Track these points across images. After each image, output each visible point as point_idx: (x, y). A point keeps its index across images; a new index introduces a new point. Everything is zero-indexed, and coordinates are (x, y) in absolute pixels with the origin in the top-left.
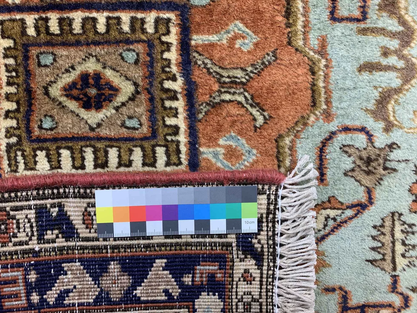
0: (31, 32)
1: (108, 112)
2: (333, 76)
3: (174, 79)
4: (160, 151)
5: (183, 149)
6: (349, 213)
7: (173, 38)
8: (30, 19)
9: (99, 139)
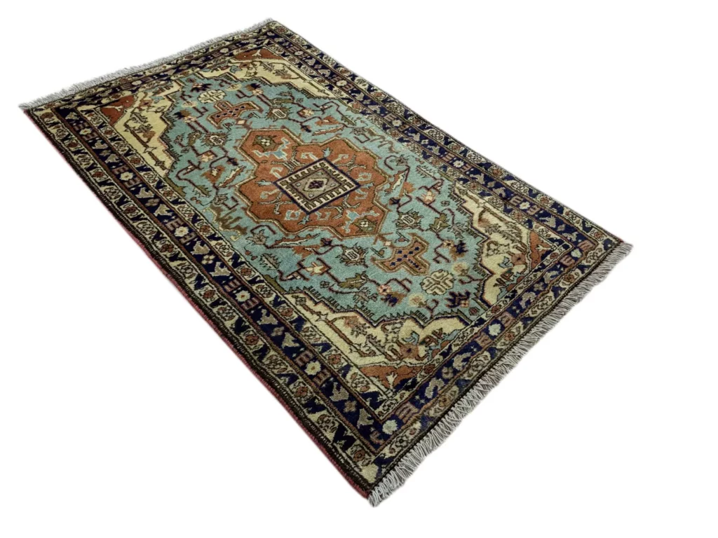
0: (289, 181)
1: (324, 187)
2: (374, 151)
3: (335, 172)
4: (346, 186)
5: (351, 183)
6: (407, 172)
7: (327, 165)
8: (287, 179)
9: (327, 192)
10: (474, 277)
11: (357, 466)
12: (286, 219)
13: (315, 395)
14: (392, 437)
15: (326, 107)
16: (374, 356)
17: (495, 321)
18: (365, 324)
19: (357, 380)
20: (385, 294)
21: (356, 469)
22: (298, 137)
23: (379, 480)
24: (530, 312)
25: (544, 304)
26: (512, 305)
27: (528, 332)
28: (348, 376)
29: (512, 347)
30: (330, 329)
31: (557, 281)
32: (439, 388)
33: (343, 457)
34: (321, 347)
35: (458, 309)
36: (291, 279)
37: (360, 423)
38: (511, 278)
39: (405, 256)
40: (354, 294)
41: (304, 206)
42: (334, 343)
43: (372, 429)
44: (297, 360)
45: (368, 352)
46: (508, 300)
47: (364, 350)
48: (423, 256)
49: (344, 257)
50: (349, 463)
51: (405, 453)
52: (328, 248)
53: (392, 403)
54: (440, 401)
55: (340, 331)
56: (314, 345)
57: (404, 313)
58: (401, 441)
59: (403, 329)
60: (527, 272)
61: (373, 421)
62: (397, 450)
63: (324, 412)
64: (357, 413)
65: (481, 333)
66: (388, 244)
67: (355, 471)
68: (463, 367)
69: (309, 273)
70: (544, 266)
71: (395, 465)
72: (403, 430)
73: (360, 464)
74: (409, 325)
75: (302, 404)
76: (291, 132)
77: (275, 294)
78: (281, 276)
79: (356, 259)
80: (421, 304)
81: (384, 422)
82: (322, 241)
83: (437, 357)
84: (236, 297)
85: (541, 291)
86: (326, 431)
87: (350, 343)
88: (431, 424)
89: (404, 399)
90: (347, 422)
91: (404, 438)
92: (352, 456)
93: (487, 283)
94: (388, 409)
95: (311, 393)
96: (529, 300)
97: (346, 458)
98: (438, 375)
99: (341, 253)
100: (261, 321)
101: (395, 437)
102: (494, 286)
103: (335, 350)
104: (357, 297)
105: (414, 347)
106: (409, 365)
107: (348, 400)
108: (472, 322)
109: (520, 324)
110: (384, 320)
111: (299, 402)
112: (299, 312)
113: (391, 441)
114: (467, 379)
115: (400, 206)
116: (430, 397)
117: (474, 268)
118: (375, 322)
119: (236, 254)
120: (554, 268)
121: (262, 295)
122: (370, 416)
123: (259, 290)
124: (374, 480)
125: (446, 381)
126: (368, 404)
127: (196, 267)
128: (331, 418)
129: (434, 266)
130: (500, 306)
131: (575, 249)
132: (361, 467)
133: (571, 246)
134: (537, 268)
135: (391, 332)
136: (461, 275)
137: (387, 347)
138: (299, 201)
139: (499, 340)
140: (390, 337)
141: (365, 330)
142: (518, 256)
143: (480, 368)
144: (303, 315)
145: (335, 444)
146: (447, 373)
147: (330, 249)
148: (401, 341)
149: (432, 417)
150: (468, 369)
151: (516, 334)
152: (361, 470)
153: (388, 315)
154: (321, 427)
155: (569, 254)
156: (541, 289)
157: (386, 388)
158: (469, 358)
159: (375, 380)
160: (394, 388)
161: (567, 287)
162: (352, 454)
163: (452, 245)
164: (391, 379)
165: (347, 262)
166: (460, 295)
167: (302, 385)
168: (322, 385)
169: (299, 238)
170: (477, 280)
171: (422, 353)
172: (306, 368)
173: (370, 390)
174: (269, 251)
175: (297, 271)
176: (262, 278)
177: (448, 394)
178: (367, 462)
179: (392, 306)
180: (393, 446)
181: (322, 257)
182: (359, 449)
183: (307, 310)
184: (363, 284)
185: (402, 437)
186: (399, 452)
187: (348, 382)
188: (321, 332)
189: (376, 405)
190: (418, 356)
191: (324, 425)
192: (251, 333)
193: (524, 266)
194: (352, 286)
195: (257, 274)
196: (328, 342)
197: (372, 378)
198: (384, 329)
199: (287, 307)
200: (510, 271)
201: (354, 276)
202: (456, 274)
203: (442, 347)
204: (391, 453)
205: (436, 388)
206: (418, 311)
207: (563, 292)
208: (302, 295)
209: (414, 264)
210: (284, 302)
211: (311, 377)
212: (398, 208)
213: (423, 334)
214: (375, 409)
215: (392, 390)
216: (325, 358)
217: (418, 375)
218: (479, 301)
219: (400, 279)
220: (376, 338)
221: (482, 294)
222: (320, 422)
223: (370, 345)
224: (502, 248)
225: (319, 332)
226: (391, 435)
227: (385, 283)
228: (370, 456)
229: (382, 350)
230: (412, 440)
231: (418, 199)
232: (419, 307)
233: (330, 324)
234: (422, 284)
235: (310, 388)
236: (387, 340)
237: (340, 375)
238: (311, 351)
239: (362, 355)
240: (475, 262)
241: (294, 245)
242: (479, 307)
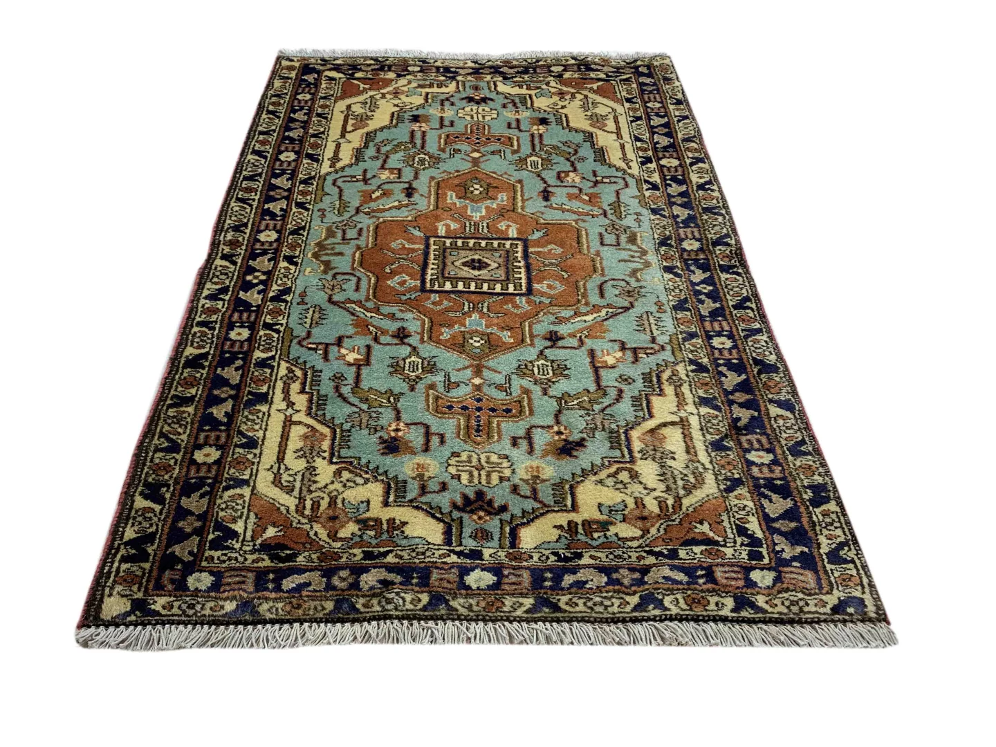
0: (448, 245)
1: (482, 272)
2: (605, 263)
3: (519, 262)
4: (511, 285)
5: (524, 285)
6: (620, 311)
7: (520, 249)
8: (449, 241)
9: (479, 279)
10: (540, 495)
11: (112, 588)
12: (389, 282)
13: (171, 482)
14: (188, 593)
15: (605, 180)
16: (287, 493)
17: (497, 570)
18: (325, 452)
19: (234, 504)
20: (393, 434)
21: (107, 591)
22: (523, 200)
23: (115, 623)
24: (564, 599)
25: (601, 604)
26: (550, 569)
27: (528, 621)
28: (231, 492)
29: (476, 621)
30: (280, 429)
31: (668, 589)
32: (311, 588)
33: (111, 567)
34: (245, 440)
35: (461, 517)
36: (310, 349)
37: (177, 549)
38: (596, 535)
39: (479, 409)
40: (358, 410)
41: (428, 281)
42: (264, 447)
43: (179, 567)
44: (202, 435)
45: (285, 484)
46: (553, 558)
47: (285, 477)
48: (503, 425)
49: (401, 363)
50: (109, 577)
51: (179, 623)
52: (396, 341)
53: (236, 559)
54: (290, 603)
55: (287, 440)
56: (240, 433)
57: (386, 472)
58: (191, 606)
59: (360, 489)
60: (635, 544)
61: (191, 558)
62: (175, 611)
63: (157, 508)
64: (188, 536)
65: (452, 567)
66: (477, 381)
67: (103, 590)
68: (372, 588)
69: (337, 355)
70: (673, 554)
71: (149, 623)
72: (209, 597)
73: (118, 588)
74: (374, 491)
75: (146, 480)
76: (522, 191)
77: (273, 353)
78: (304, 339)
79: (411, 374)
80: (421, 476)
81: (201, 571)
82: (399, 329)
83: (356, 551)
84: (232, 330)
85: (621, 584)
86: (133, 525)
87: (280, 458)
88: (247, 618)
89: (255, 565)
90: (164, 537)
91: (198, 607)
92: (121, 574)
93: (550, 516)
94: (224, 562)
95: (171, 477)
96: (586, 582)
97: (114, 569)
98: (328, 573)
99: (404, 356)
100: (223, 370)
101: (192, 596)
102: (555, 527)
103: (255, 455)
104: (357, 415)
105: (345, 519)
106: (312, 534)
107: (197, 516)
108: (461, 545)
109: (528, 602)
110: (351, 463)
111: (146, 476)
112: (274, 388)
113: (181, 596)
114: (358, 606)
115: (552, 347)
116: (284, 587)
117: (554, 485)
118: (339, 457)
119: (291, 288)
120: (689, 571)
121: (259, 345)
122: (196, 551)
123: (263, 339)
124: (109, 618)
125: (330, 587)
126: (211, 537)
127: (235, 277)
128: (155, 519)
129: (505, 446)
130: (531, 557)
131: (769, 569)
132: (115, 593)
133: (766, 561)
134: (657, 549)
135: (341, 482)
136: (526, 481)
137: (314, 495)
138: (429, 272)
139: (467, 596)
140: (331, 487)
141: (316, 458)
142: (646, 513)
143: (390, 607)
144: (274, 394)
145: (122, 547)
146: (344, 580)
147: (396, 344)
148: (339, 501)
149: (258, 612)
150: (374, 595)
151: (505, 609)
152: (110, 595)
153: (363, 461)
154: (134, 518)
155: (748, 570)
156: (626, 582)
157: (252, 537)
158: (393, 583)
159: (252, 518)
160: (260, 545)
161: (674, 610)
162: (124, 571)
163: (563, 437)
164: (271, 532)
165: (396, 370)
166: (490, 503)
167: (172, 462)
168: (192, 478)
169: (377, 310)
170: (541, 502)
171: (344, 533)
172: (200, 449)
173: (232, 526)
174: (326, 305)
175: (327, 345)
176: (282, 329)
177: (313, 604)
178: (128, 593)
179: (382, 454)
180: (176, 604)
181: (376, 347)
182: (139, 573)
183: (283, 392)
184: (381, 406)
185: (198, 603)
186: (173, 615)
187: (221, 497)
188: (267, 425)
189: (216, 545)
190: (337, 532)
191: (140, 519)
192: (198, 375)
193: (639, 533)
194: (367, 400)
195: (284, 322)
196: (260, 441)
197: (252, 515)
198: (338, 473)
199: (268, 376)
200: (604, 526)
201: (383, 392)
202: (522, 473)
203: (378, 545)
204: (164, 607)
205: (309, 584)
206: (405, 482)
207: (657, 612)
208: (299, 373)
209: (479, 426)
210: (272, 367)
211: (193, 462)
212: (546, 348)
213: (376, 511)
214: (209, 549)
215: (254, 545)
216: (233, 455)
217: (307, 553)
218: (507, 529)
219: (433, 429)
220: (316, 475)
221: (523, 524)
222: (140, 513)
223: (299, 478)
224: (637, 489)
225: (264, 423)
226: (189, 590)
227: (409, 422)
228: (139, 590)
229: (305, 493)
230: (204, 615)
231: (592, 353)
232: (413, 478)
233: (288, 423)
234: (455, 454)
235: (177, 471)
236: (325, 487)
237: (224, 484)
238: (228, 436)
239: (277, 482)
240: (568, 477)
241: (362, 315)
242: (496, 537)
